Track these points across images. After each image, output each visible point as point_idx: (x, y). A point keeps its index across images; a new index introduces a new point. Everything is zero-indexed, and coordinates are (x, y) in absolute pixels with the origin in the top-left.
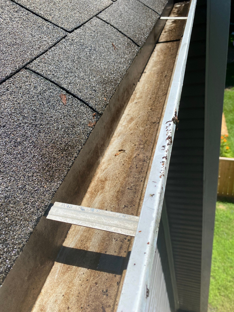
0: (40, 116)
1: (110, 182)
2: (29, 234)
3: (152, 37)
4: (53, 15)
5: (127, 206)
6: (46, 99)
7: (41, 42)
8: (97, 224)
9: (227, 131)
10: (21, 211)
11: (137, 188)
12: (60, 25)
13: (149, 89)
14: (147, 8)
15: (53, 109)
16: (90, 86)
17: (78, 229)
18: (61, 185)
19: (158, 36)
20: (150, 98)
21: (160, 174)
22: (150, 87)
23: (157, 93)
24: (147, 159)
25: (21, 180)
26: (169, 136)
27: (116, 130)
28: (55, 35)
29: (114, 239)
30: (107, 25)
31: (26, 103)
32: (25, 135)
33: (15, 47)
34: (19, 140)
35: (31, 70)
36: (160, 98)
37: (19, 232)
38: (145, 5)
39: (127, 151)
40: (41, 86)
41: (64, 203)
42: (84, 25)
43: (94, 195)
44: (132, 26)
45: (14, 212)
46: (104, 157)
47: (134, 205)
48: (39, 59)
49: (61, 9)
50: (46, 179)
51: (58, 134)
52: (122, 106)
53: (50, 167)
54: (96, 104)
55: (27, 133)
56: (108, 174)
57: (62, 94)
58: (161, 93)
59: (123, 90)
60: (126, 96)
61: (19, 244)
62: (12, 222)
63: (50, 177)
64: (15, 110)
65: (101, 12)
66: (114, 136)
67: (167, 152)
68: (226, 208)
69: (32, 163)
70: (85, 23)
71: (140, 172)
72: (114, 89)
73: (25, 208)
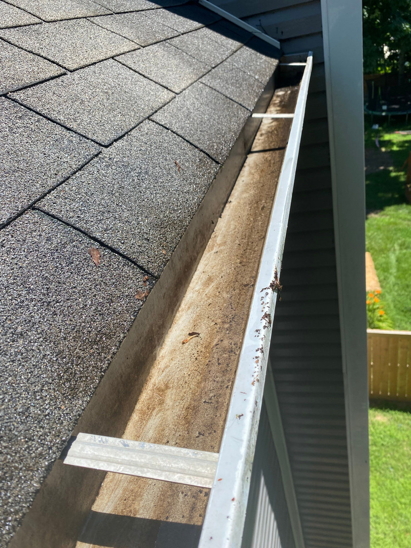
0: (56, 287)
1: (174, 391)
2: (34, 494)
3: (241, 144)
4: (79, 121)
5: (202, 433)
6: (66, 258)
7: (59, 165)
8: (149, 470)
9: (379, 284)
10: (20, 452)
11: (219, 400)
12: (90, 136)
13: (237, 230)
14: (230, 102)
15: (78, 274)
16: (140, 233)
17: (120, 479)
18: (90, 404)
19: (251, 142)
20: (239, 244)
21: (252, 379)
22: (238, 227)
23: (250, 236)
24: (237, 347)
25: (21, 398)
26: (265, 314)
27: (185, 298)
28: (82, 152)
29: (180, 494)
30: (167, 132)
31: (34, 267)
32: (30, 321)
33: (17, 174)
34: (19, 329)
35: (42, 211)
36: (255, 244)
37: (16, 492)
38: (227, 97)
39: (203, 334)
40: (59, 236)
41: (93, 435)
42: (129, 133)
43: (146, 415)
44: (207, 132)
45: (9, 457)
46: (163, 346)
47: (215, 432)
48: (56, 192)
49: (92, 111)
50: (64, 394)
51: (85, 315)
52: (193, 258)
53: (71, 374)
54: (149, 262)
55: (34, 317)
56: (170, 377)
57: (93, 248)
58: (255, 236)
59: (195, 233)
60: (200, 242)
61: (16, 512)
62: (4, 475)
63: (71, 391)
64: (14, 279)
65: (156, 112)
66: (180, 309)
67: (264, 340)
68: (389, 420)
69: (41, 368)
70: (131, 130)
71: (224, 372)
72: (178, 235)
73: (28, 447)
